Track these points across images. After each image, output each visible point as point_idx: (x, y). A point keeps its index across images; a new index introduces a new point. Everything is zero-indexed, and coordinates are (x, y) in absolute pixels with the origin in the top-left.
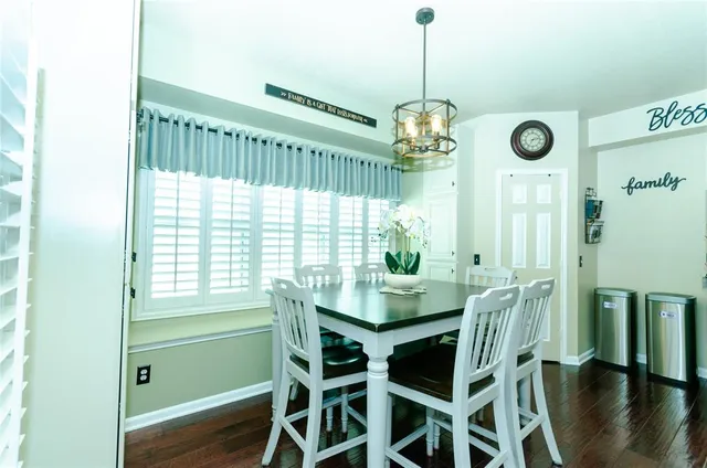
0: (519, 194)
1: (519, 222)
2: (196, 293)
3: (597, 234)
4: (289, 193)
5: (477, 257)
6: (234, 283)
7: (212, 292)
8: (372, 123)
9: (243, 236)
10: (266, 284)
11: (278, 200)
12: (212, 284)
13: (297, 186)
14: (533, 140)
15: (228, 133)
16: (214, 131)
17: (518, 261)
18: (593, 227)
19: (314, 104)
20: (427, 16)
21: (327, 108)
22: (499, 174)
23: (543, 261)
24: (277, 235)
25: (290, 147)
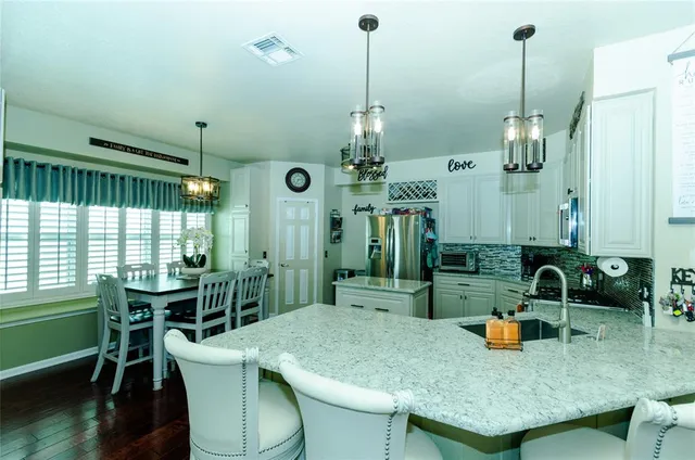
0: (290, 213)
1: (290, 230)
2: (25, 289)
3: (339, 237)
4: (113, 211)
5: (265, 253)
6: (61, 280)
7: (41, 288)
8: (185, 162)
9: (69, 245)
10: (92, 279)
11: (102, 217)
12: (41, 282)
13: (120, 206)
14: (298, 180)
15: (56, 168)
16: (42, 167)
17: (290, 255)
18: (335, 234)
19: (134, 150)
20: (202, 125)
21: (144, 153)
22: (278, 199)
23: (304, 255)
24: (102, 242)
25: (113, 177)
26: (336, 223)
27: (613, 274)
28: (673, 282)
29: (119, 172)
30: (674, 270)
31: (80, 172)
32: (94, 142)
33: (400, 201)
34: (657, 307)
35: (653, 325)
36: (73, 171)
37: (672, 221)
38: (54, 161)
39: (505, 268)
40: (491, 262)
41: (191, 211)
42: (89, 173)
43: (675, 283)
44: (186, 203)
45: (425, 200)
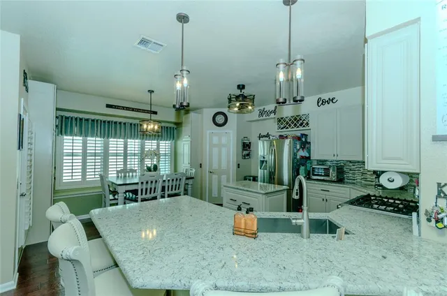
0: (215, 140)
1: (215, 151)
2: (80, 180)
3: (248, 155)
4: (121, 141)
5: (201, 164)
6: (96, 176)
7: (87, 180)
8: (155, 113)
11: (116, 144)
12: (87, 177)
13: (124, 139)
14: (220, 119)
15: (93, 121)
16: (87, 120)
17: (215, 166)
18: (245, 152)
19: (128, 109)
20: (151, 92)
21: (133, 110)
22: (208, 132)
23: (224, 165)
24: (115, 157)
25: (120, 123)
26: (246, 146)
27: (390, 186)
28: (438, 196)
29: (123, 120)
30: (439, 184)
31: (104, 122)
32: (108, 106)
33: (284, 130)
34: (423, 218)
35: (420, 236)
36: (101, 121)
37: (436, 139)
38: (93, 117)
39: (365, 179)
40: (354, 174)
41: (161, 140)
42: (109, 122)
43: (440, 197)
44: (158, 136)
45: (301, 128)
